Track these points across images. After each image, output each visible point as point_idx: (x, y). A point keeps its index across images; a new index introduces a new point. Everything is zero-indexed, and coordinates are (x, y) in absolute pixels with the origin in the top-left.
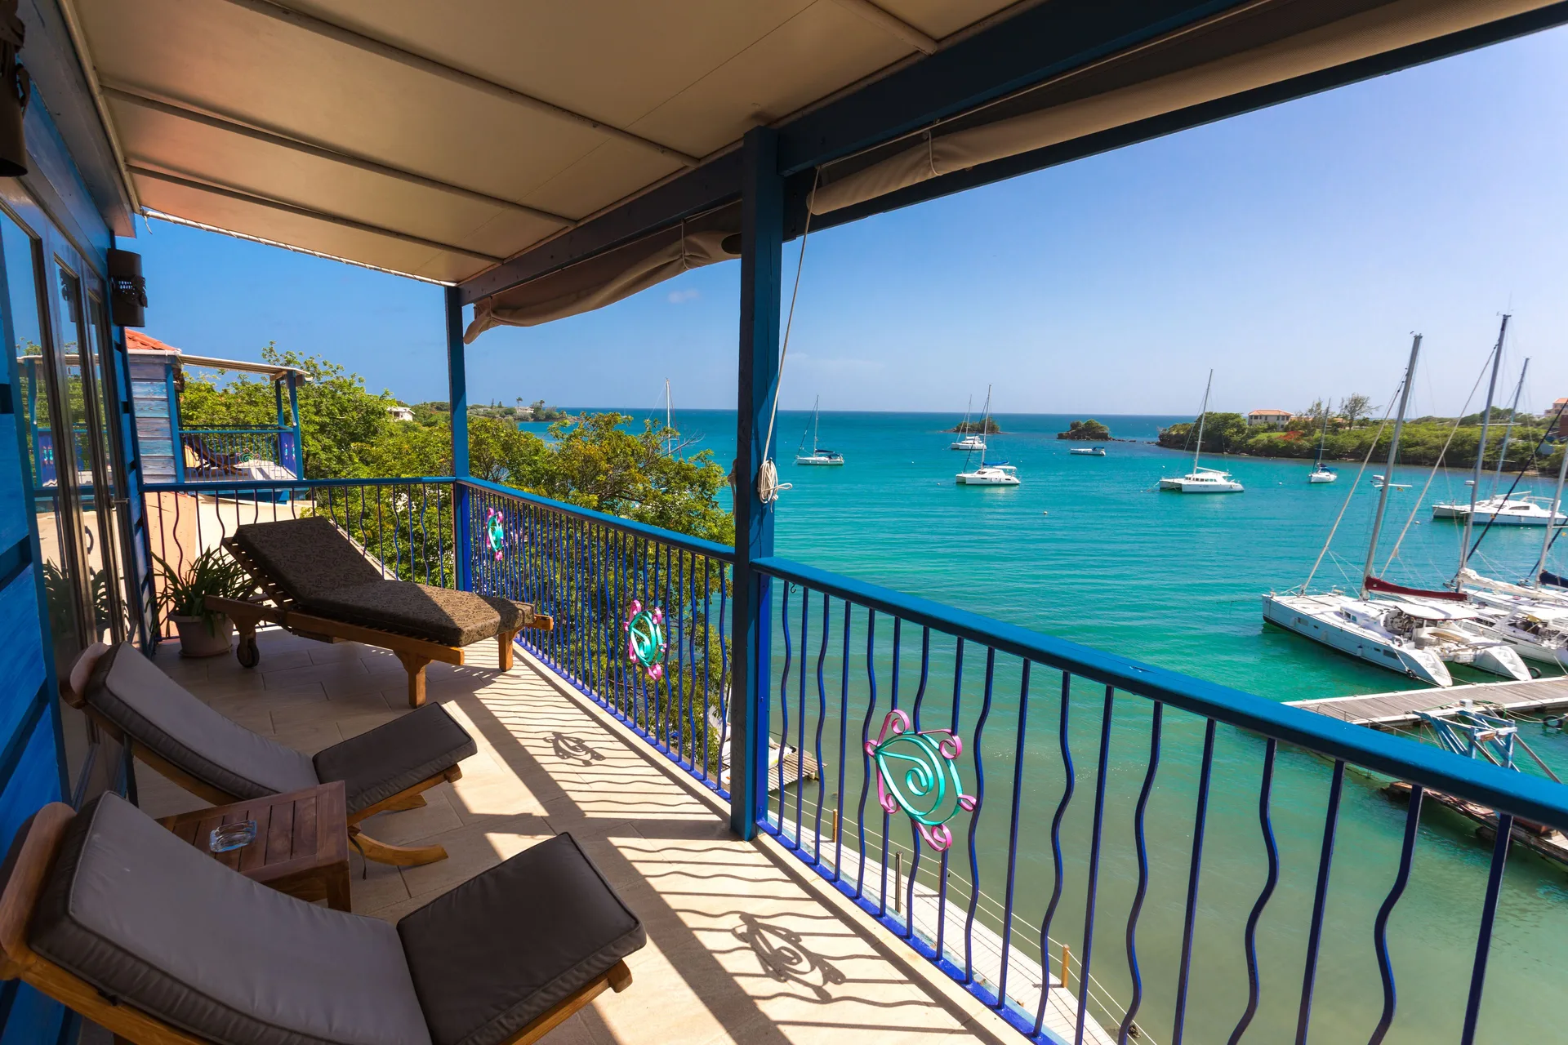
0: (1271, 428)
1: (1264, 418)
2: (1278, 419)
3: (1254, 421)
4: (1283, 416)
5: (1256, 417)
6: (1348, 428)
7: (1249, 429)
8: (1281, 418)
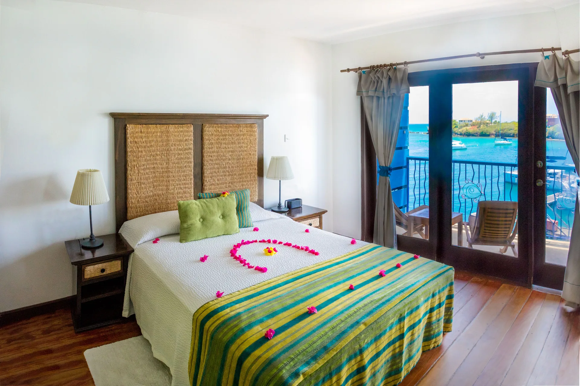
0: (467, 125)
1: (464, 121)
2: (468, 122)
3: (461, 123)
4: (470, 121)
5: (461, 121)
6: (491, 125)
7: (460, 126)
8: (469, 121)
